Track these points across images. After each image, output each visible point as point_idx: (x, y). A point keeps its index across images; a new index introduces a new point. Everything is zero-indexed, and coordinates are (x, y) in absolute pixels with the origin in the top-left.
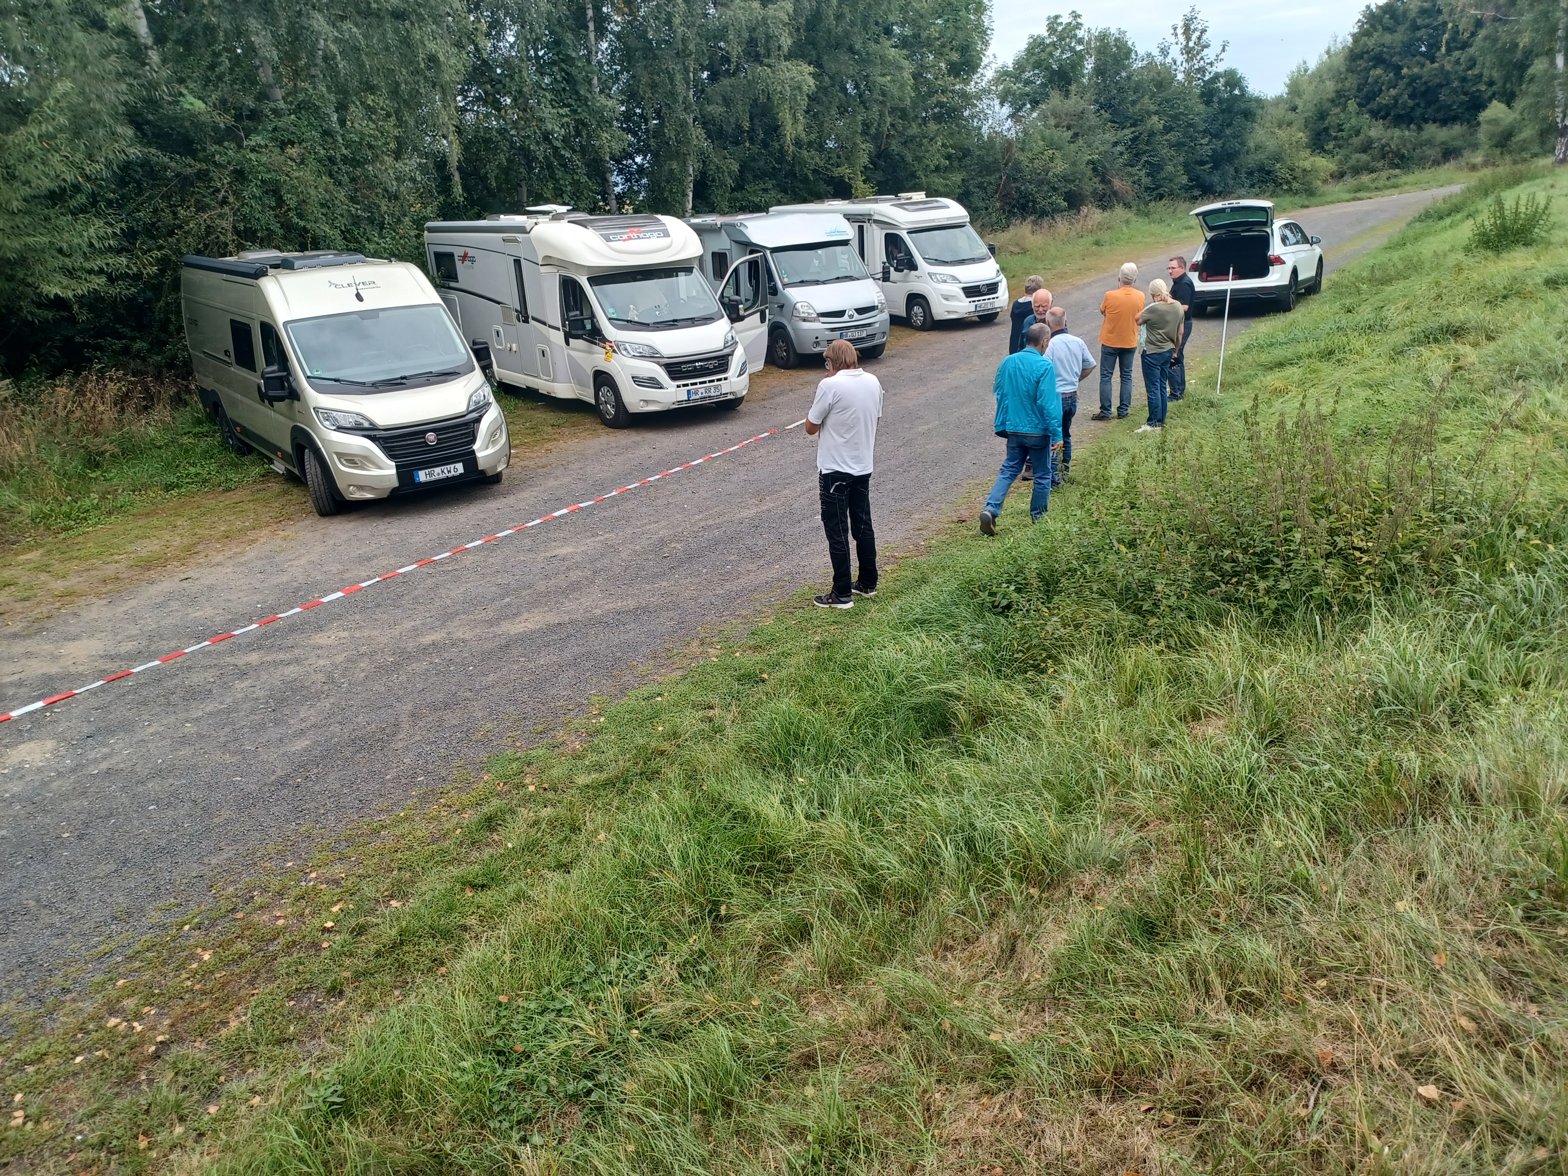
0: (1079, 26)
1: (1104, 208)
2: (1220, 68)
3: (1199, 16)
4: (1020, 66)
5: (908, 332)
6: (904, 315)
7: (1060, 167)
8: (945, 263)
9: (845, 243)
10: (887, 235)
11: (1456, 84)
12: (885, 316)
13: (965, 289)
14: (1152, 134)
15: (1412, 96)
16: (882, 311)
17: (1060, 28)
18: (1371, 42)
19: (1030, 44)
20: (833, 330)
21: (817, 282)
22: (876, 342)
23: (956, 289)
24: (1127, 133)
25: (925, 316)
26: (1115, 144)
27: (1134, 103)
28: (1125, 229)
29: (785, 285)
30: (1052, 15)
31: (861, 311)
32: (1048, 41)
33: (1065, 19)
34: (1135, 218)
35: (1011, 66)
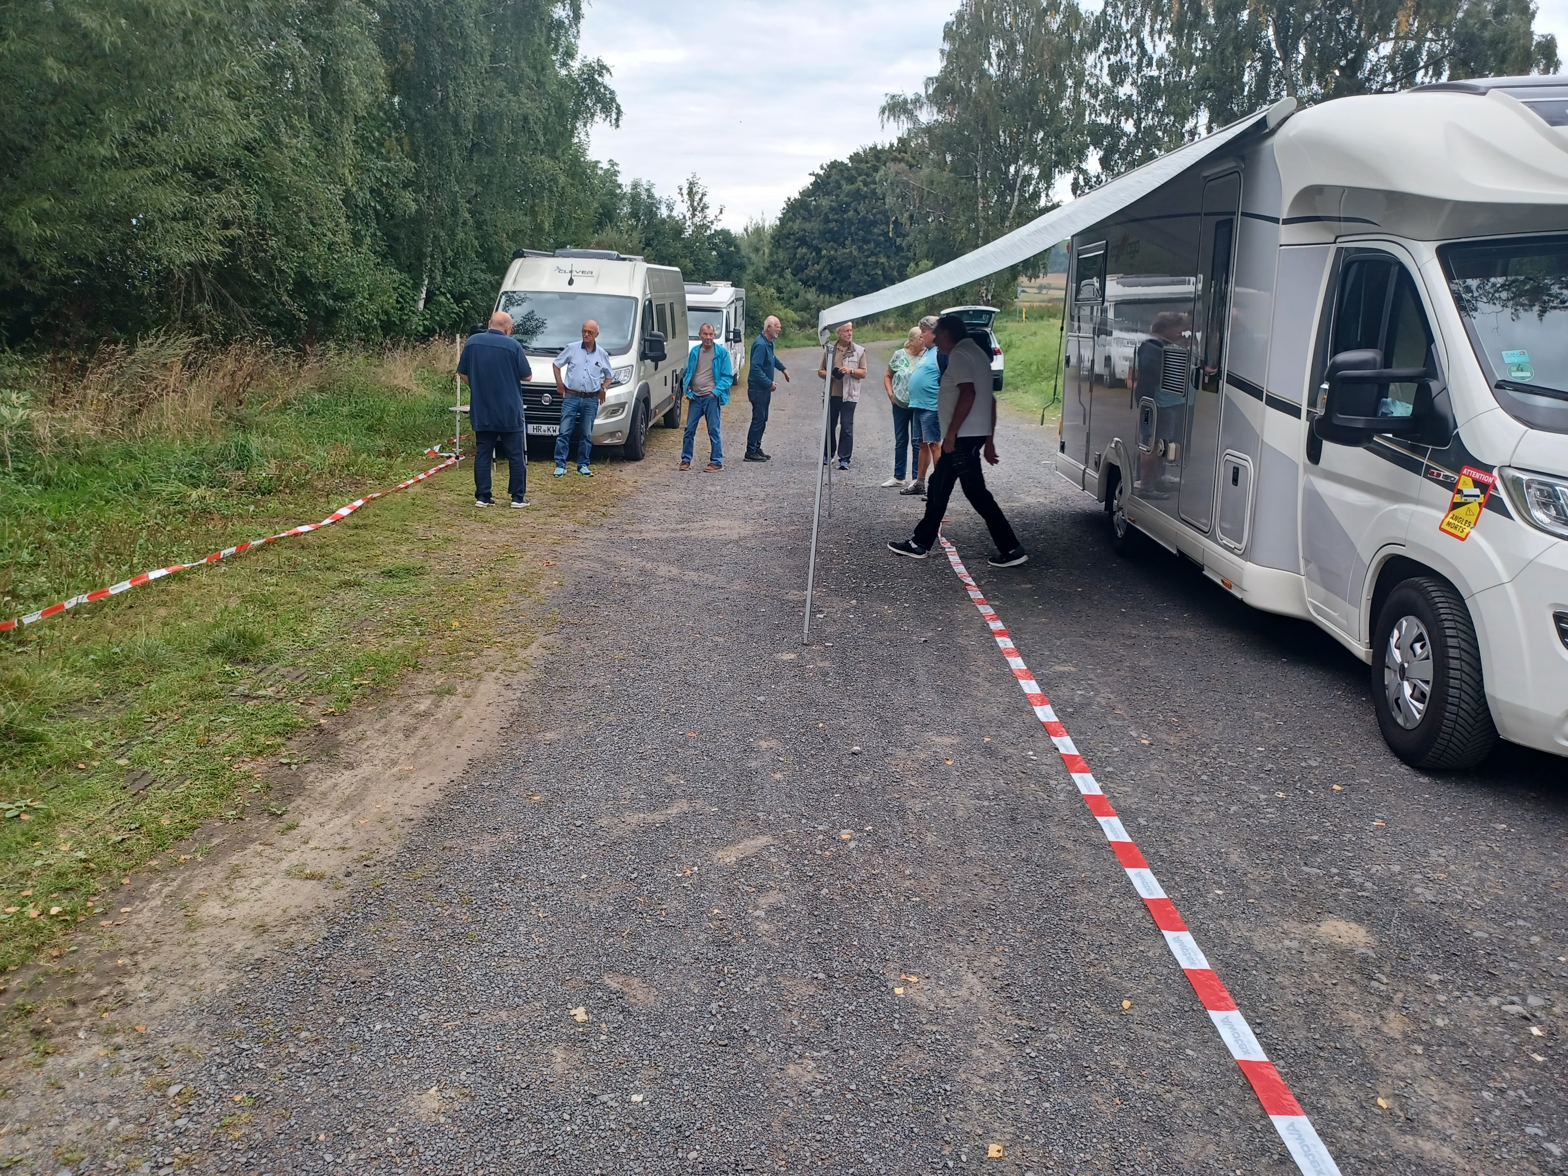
2: (717, 226)
3: (700, 182)
11: (861, 267)
15: (831, 272)
18: (796, 226)
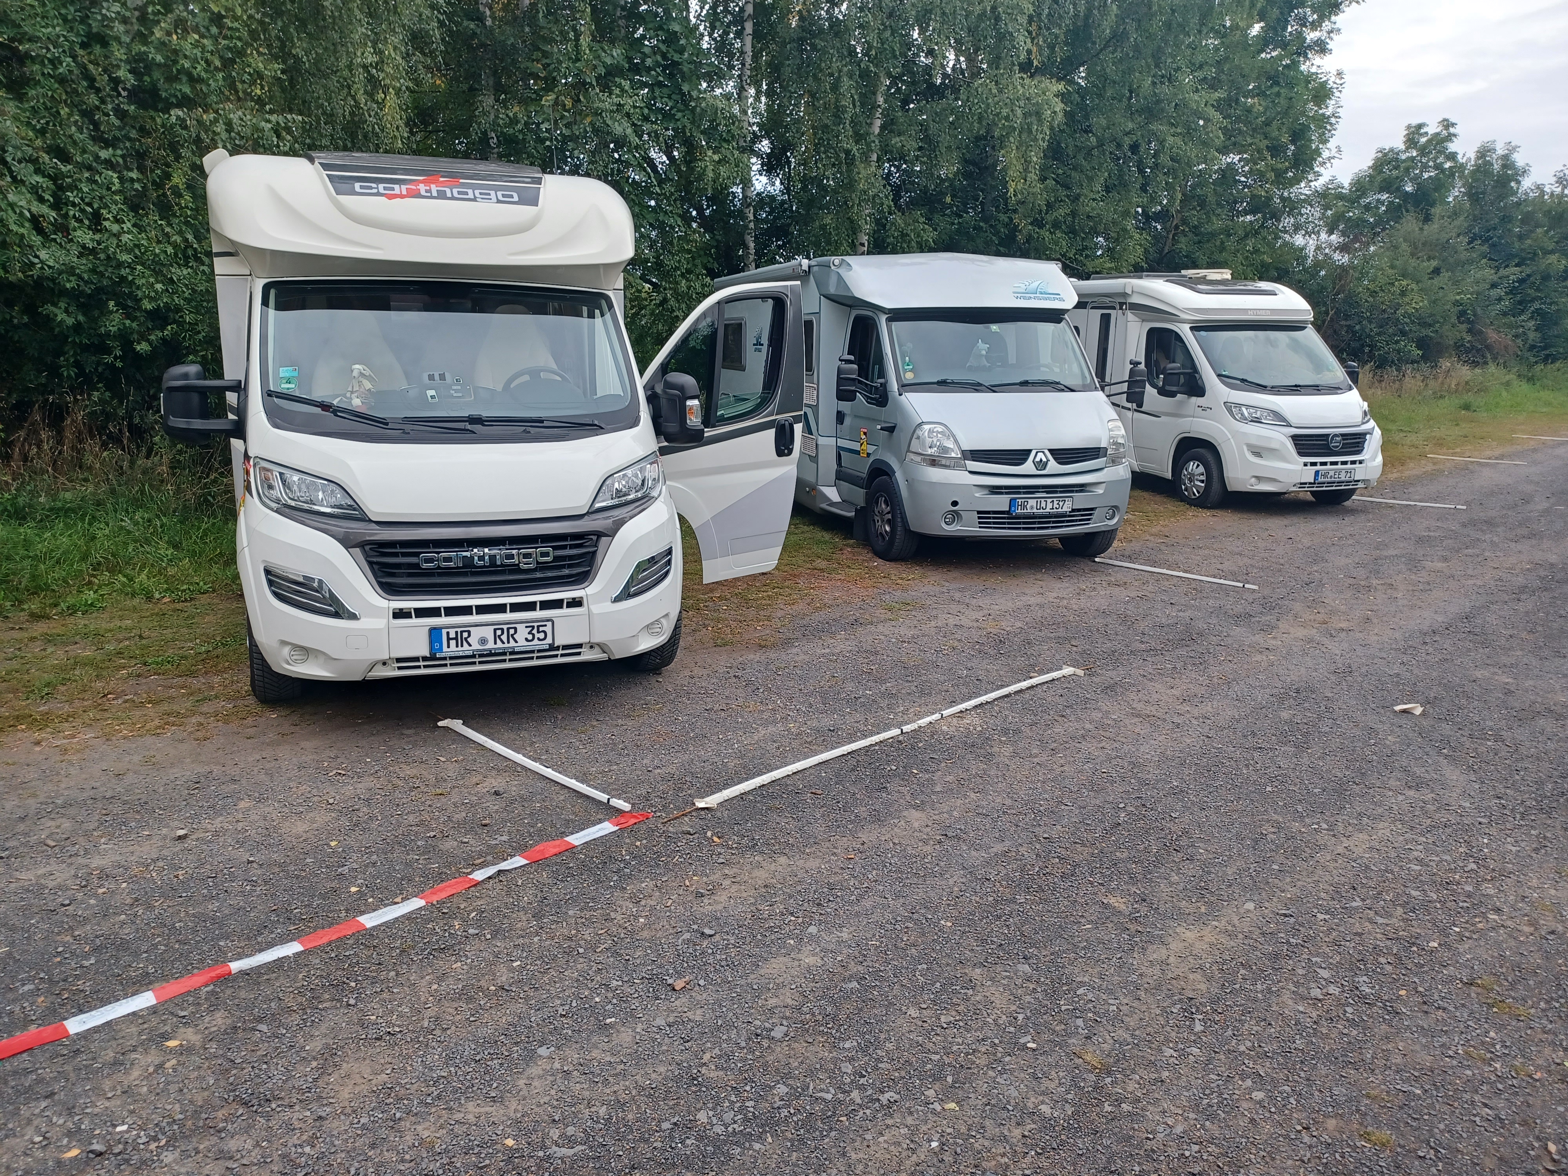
0: (1450, 137)
1: (1475, 364)
4: (1361, 186)
5: (1171, 505)
6: (1169, 475)
7: (1417, 303)
8: (1262, 388)
9: (1054, 316)
10: (1151, 332)
12: (1122, 472)
13: (1296, 439)
14: (1546, 278)
16: (1115, 461)
17: (1423, 140)
19: (1377, 160)
20: (995, 490)
21: (976, 387)
22: (1094, 525)
23: (1280, 438)
24: (1513, 272)
25: (1208, 481)
26: (1494, 286)
27: (1521, 237)
28: (1504, 394)
29: (905, 387)
30: (1415, 122)
31: (1064, 455)
32: (1403, 157)
33: (1432, 129)
34: (1515, 383)
35: (1346, 185)
